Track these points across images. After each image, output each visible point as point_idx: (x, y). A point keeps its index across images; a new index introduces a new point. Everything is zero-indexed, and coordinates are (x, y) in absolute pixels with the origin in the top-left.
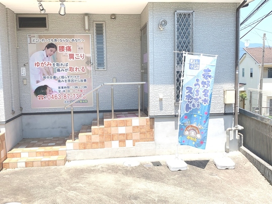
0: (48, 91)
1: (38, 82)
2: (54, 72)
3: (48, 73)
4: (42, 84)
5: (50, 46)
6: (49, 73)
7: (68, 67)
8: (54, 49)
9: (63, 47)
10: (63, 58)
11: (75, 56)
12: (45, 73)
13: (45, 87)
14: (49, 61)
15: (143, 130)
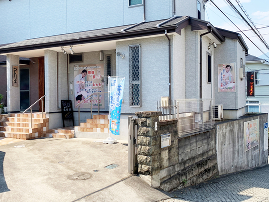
0: (82, 98)
1: (78, 93)
4: (79, 94)
5: (84, 71)
6: (83, 87)
7: (92, 84)
8: (85, 73)
9: (90, 72)
10: (90, 78)
11: (96, 77)
12: (81, 87)
13: (81, 96)
14: (83, 80)
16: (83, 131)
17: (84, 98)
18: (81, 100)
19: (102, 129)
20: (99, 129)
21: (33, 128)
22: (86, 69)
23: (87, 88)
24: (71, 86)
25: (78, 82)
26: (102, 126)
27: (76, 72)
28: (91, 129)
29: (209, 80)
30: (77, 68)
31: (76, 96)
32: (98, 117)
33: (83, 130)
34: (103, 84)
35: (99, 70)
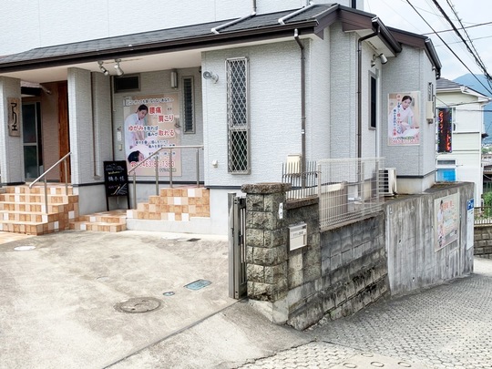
0: (139, 157)
1: (131, 147)
2: (145, 137)
3: (139, 138)
4: (134, 150)
5: (143, 108)
6: (141, 138)
7: (158, 131)
8: (145, 111)
9: (153, 108)
10: (153, 121)
11: (164, 118)
12: (138, 138)
13: (137, 153)
14: (141, 125)
15: (199, 203)
16: (143, 218)
17: (142, 157)
18: (137, 160)
19: (178, 214)
20: (171, 216)
21: (50, 213)
22: (145, 104)
23: (149, 139)
24: (119, 135)
25: (131, 128)
26: (178, 210)
27: (127, 110)
28: (158, 215)
29: (373, 124)
30: (129, 102)
31: (128, 153)
32: (169, 193)
33: (142, 216)
34: (178, 131)
35: (171, 106)
